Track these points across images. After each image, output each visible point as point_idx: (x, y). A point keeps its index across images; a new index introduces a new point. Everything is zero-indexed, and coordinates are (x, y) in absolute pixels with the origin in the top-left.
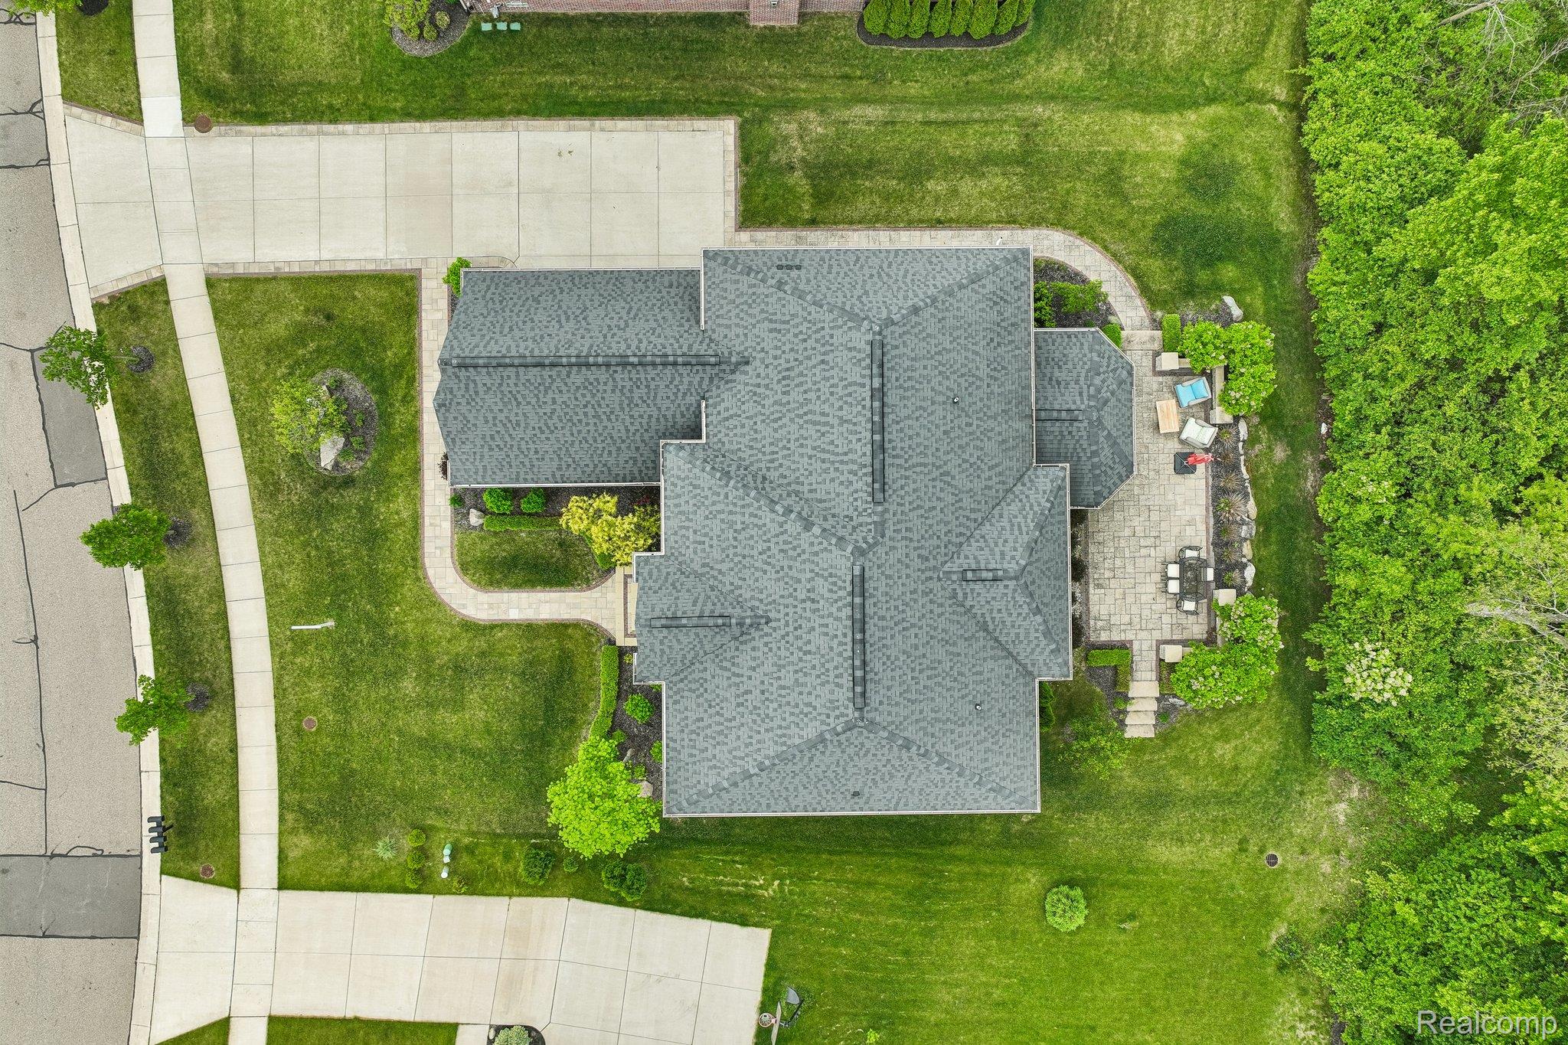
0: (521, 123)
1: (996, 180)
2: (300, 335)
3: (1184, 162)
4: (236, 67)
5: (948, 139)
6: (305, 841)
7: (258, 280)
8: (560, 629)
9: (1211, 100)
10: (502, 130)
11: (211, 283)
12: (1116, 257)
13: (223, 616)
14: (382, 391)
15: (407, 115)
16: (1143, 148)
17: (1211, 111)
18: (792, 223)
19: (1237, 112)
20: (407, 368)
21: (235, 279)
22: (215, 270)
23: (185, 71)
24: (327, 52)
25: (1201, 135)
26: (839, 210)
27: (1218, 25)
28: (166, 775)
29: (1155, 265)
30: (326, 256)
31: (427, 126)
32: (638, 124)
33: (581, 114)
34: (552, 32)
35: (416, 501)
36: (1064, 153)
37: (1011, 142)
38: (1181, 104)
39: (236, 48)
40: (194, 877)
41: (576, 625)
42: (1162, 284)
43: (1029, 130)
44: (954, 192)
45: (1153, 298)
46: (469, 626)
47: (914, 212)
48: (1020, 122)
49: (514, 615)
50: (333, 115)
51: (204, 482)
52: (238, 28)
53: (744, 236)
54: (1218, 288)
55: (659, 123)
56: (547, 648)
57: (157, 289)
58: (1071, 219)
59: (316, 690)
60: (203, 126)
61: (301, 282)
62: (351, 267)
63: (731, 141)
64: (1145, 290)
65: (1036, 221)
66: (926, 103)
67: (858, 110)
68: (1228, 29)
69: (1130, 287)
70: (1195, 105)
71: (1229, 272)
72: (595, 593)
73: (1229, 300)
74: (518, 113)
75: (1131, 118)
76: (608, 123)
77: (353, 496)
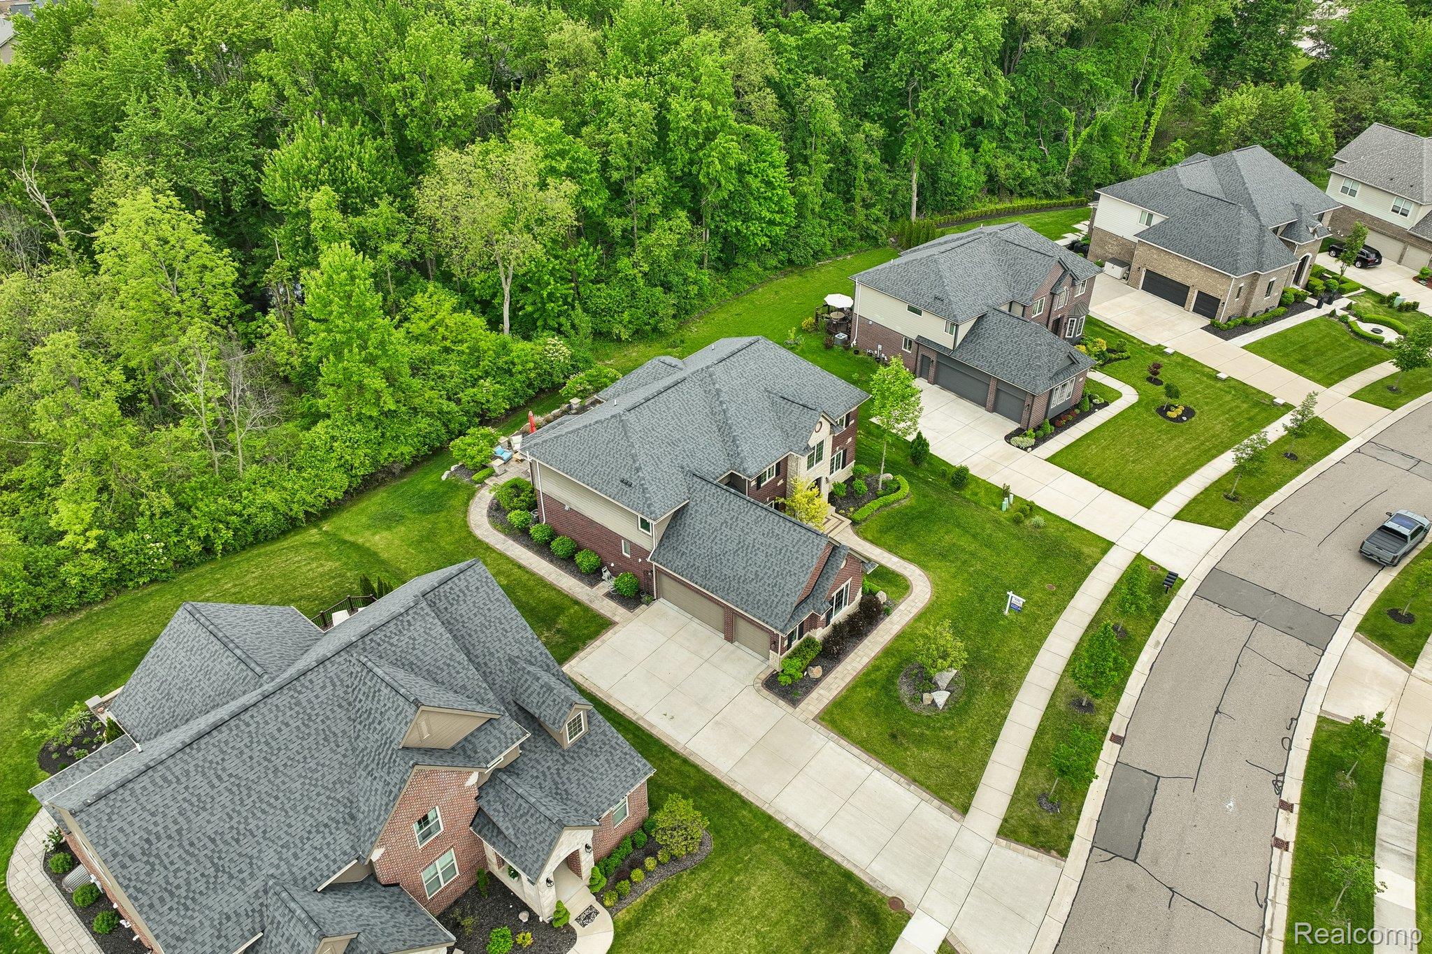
0: (678, 748)
4: (840, 920)
8: (876, 542)
9: (345, 541)
10: (693, 753)
11: (965, 810)
12: (466, 512)
14: (890, 680)
15: (744, 803)
18: (587, 609)
19: (341, 532)
20: (866, 679)
21: (943, 800)
22: (955, 815)
27: (299, 561)
28: (1159, 614)
29: (455, 502)
30: (869, 769)
33: (638, 728)
41: (867, 539)
45: (471, 494)
49: (896, 558)
50: (794, 838)
51: (1045, 718)
54: (442, 483)
57: (1008, 831)
58: (464, 534)
60: (896, 903)
61: (899, 767)
62: (856, 751)
64: (471, 497)
65: (480, 542)
68: (297, 558)
69: (475, 501)
70: (353, 543)
73: (444, 478)
74: (675, 754)
75: (385, 555)
76: (629, 714)
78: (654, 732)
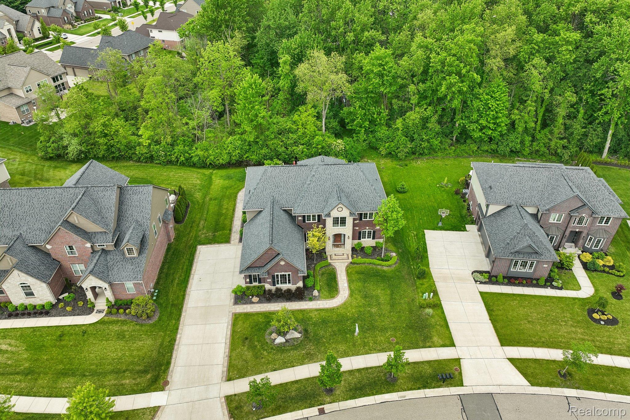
1: (224, 203)
4: (145, 372)
5: (212, 211)
6: (435, 339)
7: (230, 362)
8: (348, 274)
10: (189, 295)
11: (229, 380)
13: (359, 370)
14: (274, 321)
15: (178, 319)
18: (230, 234)
20: (266, 315)
21: (229, 370)
22: (224, 378)
23: (143, 391)
24: (149, 342)
25: (219, 178)
26: (228, 226)
28: (425, 387)
30: (224, 341)
31: (183, 314)
32: (195, 264)
33: (189, 277)
34: (161, 282)
35: (311, 311)
36: (219, 194)
37: (215, 201)
39: (139, 372)
40: (460, 374)
41: (347, 271)
43: (212, 199)
44: (226, 208)
46: (351, 295)
47: (231, 214)
48: (210, 201)
49: (346, 285)
51: (307, 379)
52: (131, 371)
53: (232, 242)
56: (355, 277)
57: (230, 399)
58: (236, 192)
59: (380, 338)
60: (166, 383)
61: (232, 348)
62: (229, 333)
63: (204, 246)
65: (236, 197)
66: (202, 214)
67: (201, 225)
68: (195, 176)
72: (337, 267)
74: (185, 291)
76: (193, 271)
77: (310, 329)
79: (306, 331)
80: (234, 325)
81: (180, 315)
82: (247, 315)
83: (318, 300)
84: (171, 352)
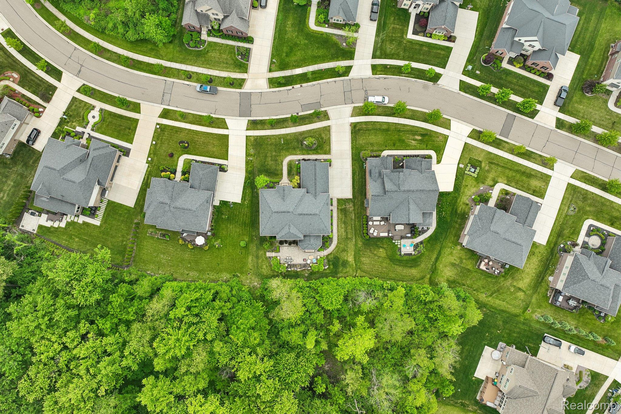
0: (351, 169)
1: (344, 234)
2: (322, 138)
3: (347, 261)
4: (359, 130)
5: (349, 227)
6: (253, 139)
7: (330, 132)
8: (282, 174)
9: (356, 265)
10: (350, 166)
11: (329, 126)
12: (333, 251)
13: (284, 128)
14: (314, 150)
15: (352, 153)
16: (349, 255)
17: (354, 264)
18: (338, 206)
19: (354, 268)
20: (318, 153)
21: (330, 129)
22: (331, 127)
23: (358, 123)
24: (361, 142)
25: (351, 263)
26: (339, 212)
27: (366, 266)
28: (262, 120)
29: (332, 256)
30: (333, 142)
31: (351, 156)
32: (351, 185)
33: (353, 177)
34: (364, 173)
35: (299, 154)
36: (348, 244)
37: (349, 236)
38: (355, 260)
39: (361, 130)
40: (248, 124)
41: (282, 176)
42: (330, 257)
43: (351, 239)
44: (342, 228)
45: (327, 256)
46: (282, 162)
47: (339, 223)
48: (352, 237)
49: (284, 168)
50: (352, 143)
51: (302, 125)
52: (364, 130)
53: (336, 199)
54: (329, 265)
55: (352, 188)
56: (279, 172)
57: (328, 119)
58: (339, 244)
59: (273, 141)
60: (351, 125)
61: (329, 138)
62: (331, 145)
63: (349, 197)
64: (329, 255)
65: (338, 239)
66: (355, 224)
67: (354, 215)
68: (366, 267)
69: (329, 253)
70: (355, 262)
71: (332, 267)
72: (287, 179)
73: (328, 267)
74: (353, 168)
75: (353, 253)
76: (351, 180)
77: (300, 146)
78: (351, 174)
79: (302, 145)
80: (330, 149)
81: (352, 155)
82: (325, 154)
83: (296, 160)
84: (352, 138)
